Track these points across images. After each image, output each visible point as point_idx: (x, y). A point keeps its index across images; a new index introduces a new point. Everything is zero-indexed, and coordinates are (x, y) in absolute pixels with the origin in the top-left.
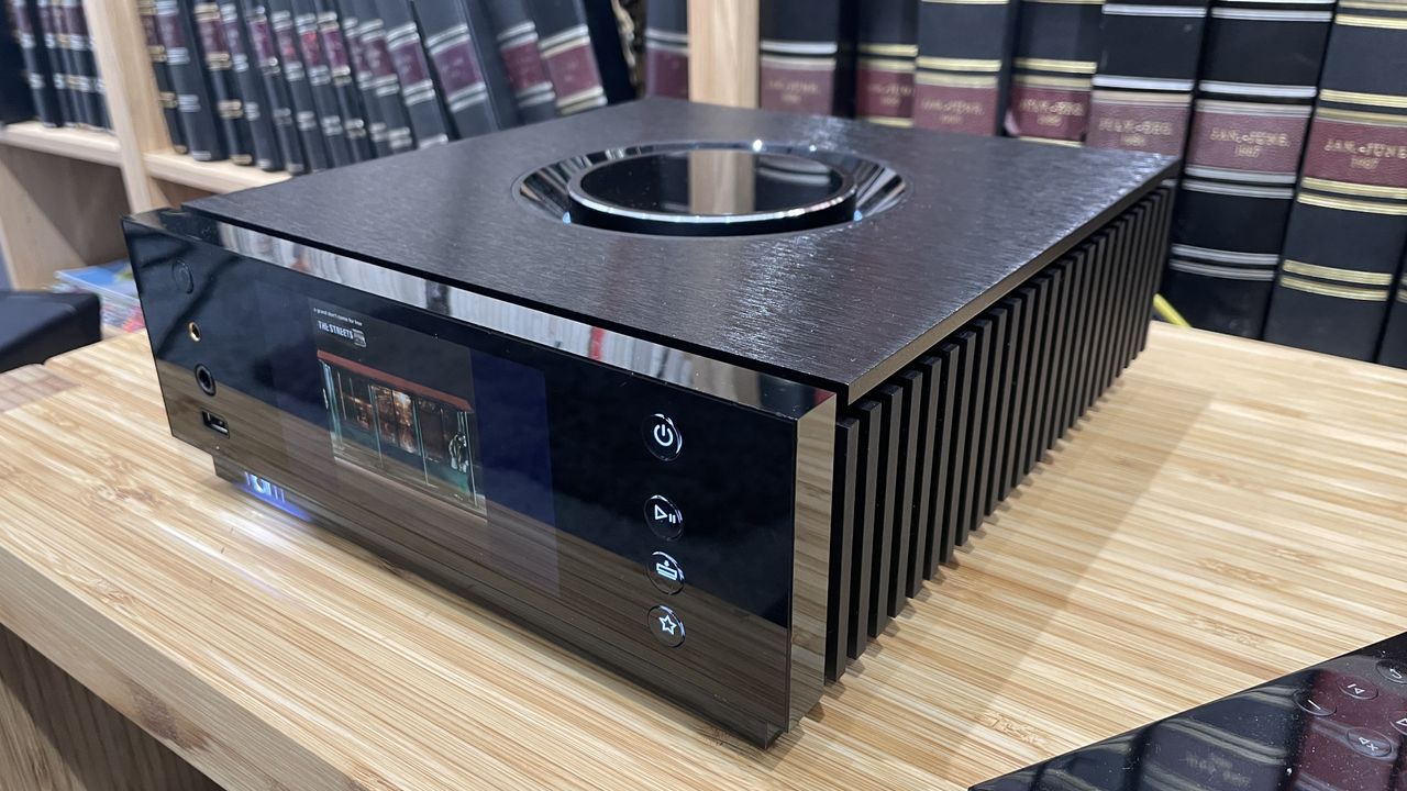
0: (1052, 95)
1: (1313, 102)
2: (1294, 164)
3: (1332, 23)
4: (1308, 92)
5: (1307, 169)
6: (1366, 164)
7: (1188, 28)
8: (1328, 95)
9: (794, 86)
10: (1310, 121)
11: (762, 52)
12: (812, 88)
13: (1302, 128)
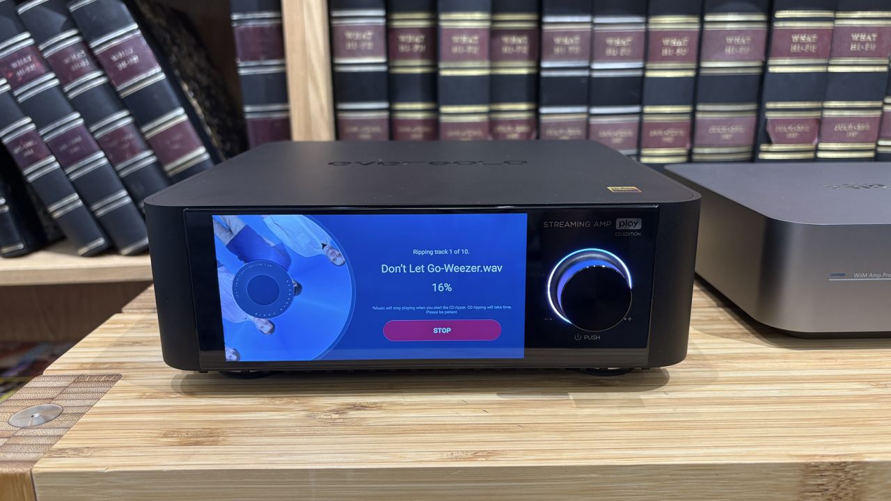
0: (513, 123)
1: (641, 114)
2: (635, 143)
3: (643, 78)
4: (636, 109)
5: (643, 144)
6: (669, 140)
7: (583, 81)
8: (648, 109)
9: (367, 129)
10: (641, 124)
11: (336, 111)
12: (377, 129)
13: (636, 127)
